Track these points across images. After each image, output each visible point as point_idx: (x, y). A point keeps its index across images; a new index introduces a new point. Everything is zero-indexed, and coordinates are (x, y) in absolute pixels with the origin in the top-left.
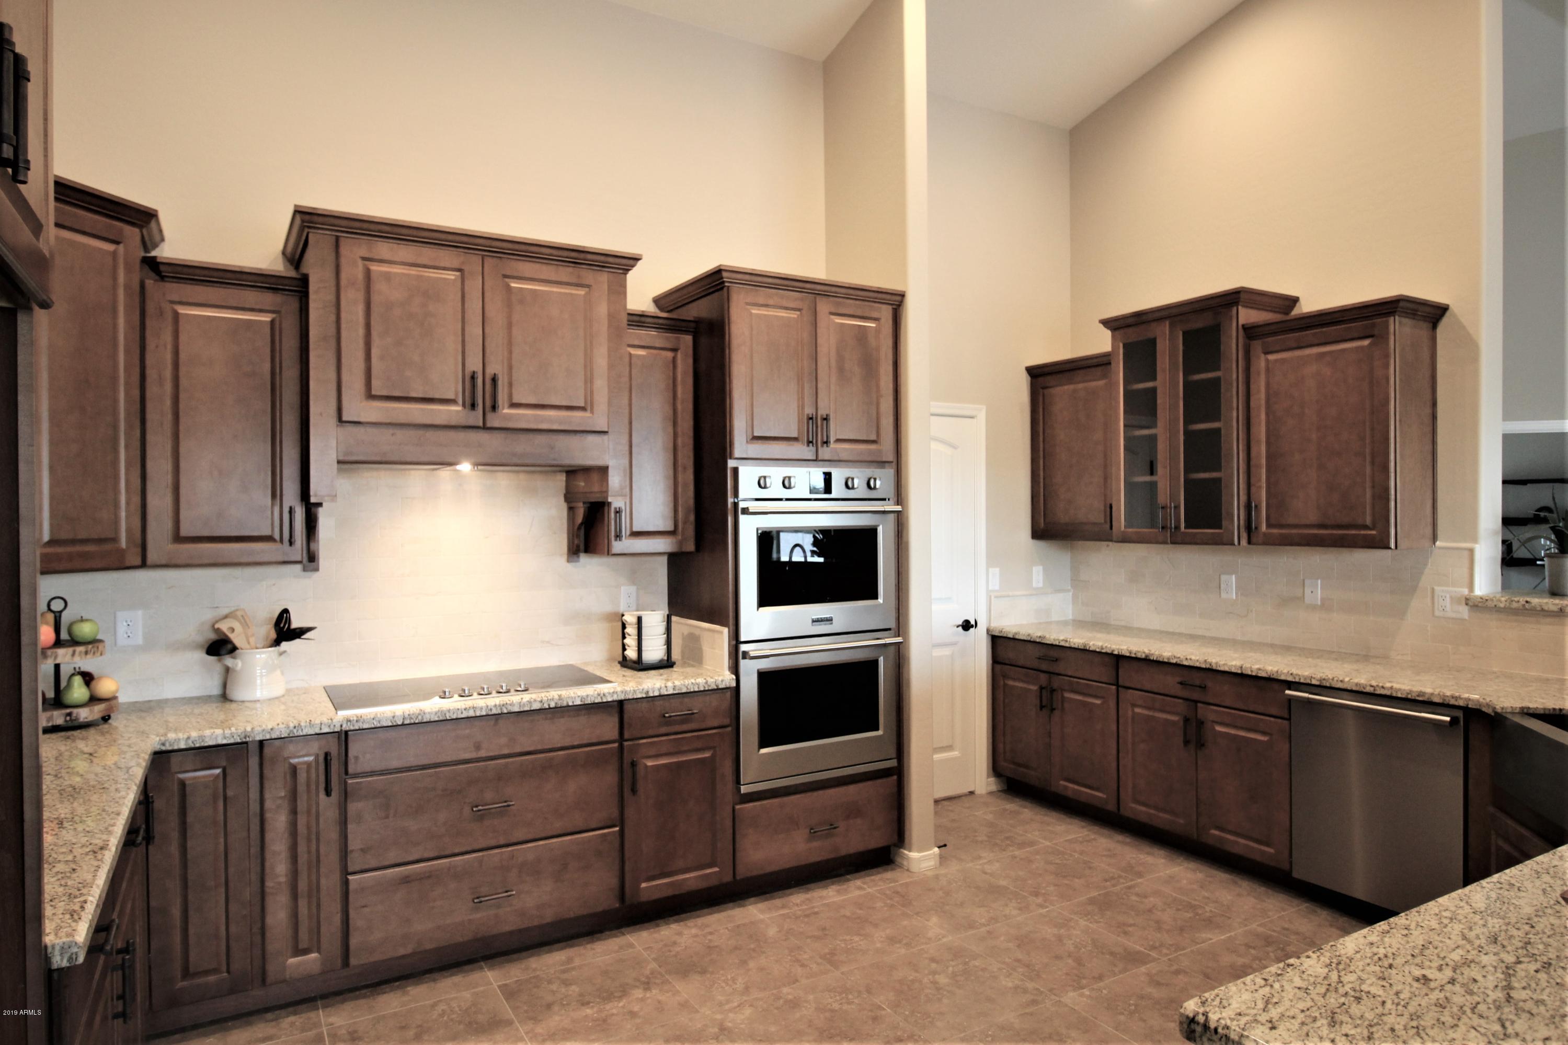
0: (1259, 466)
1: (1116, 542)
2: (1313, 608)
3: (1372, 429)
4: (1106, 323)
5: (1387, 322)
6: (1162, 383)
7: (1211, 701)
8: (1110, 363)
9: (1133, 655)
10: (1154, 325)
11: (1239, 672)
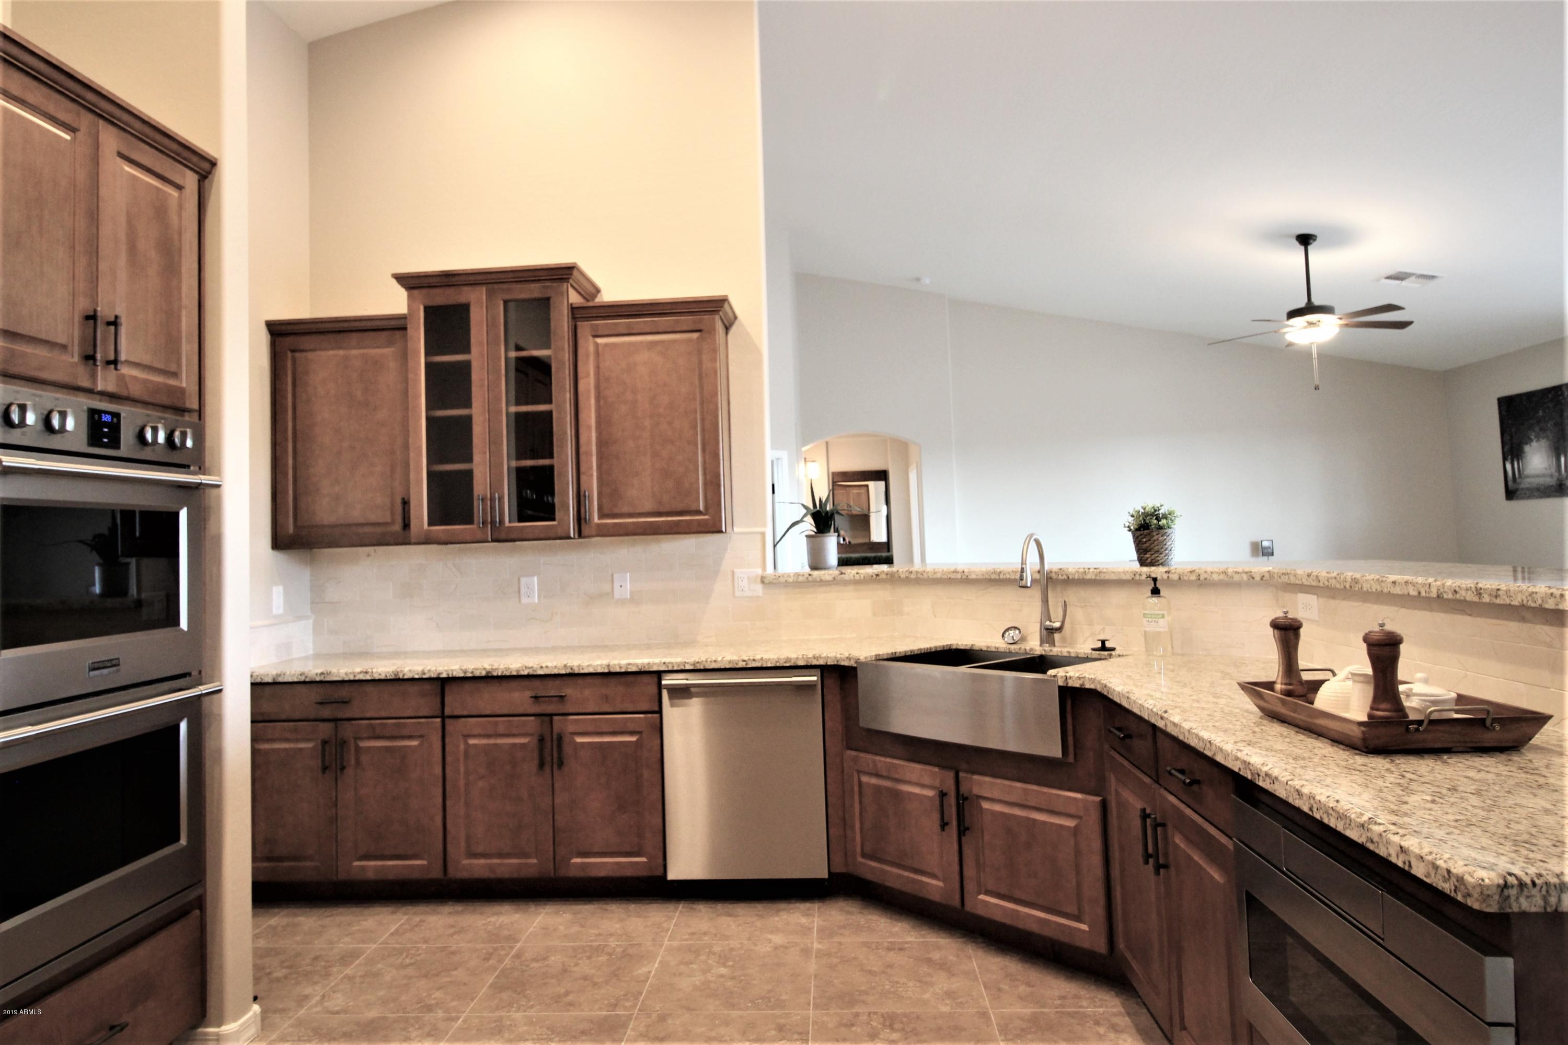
0: (589, 454)
1: (416, 544)
2: (622, 602)
3: (703, 420)
4: (402, 279)
5: (714, 319)
6: (477, 356)
7: (571, 711)
8: (405, 329)
9: (469, 675)
10: (466, 289)
11: (606, 671)
